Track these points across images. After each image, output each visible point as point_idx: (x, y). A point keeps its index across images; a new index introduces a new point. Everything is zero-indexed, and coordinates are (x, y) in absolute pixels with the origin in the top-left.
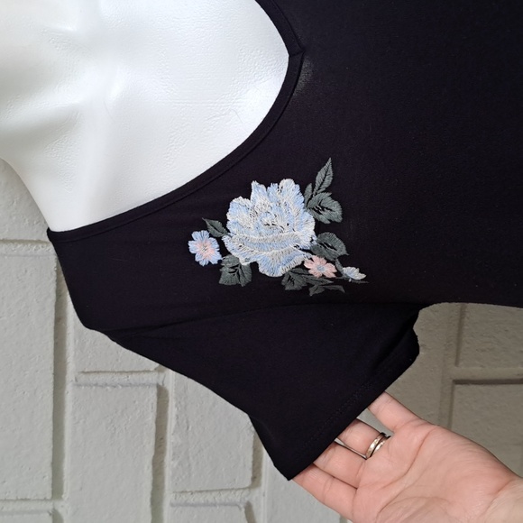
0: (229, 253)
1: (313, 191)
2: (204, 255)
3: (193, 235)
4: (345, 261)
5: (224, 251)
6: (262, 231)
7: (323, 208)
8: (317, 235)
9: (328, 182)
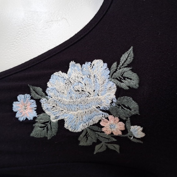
0: (44, 112)
1: (117, 66)
2: (24, 113)
3: (18, 97)
4: (135, 120)
5: (39, 110)
6: (73, 95)
7: (124, 78)
8: (117, 98)
9: (130, 60)
